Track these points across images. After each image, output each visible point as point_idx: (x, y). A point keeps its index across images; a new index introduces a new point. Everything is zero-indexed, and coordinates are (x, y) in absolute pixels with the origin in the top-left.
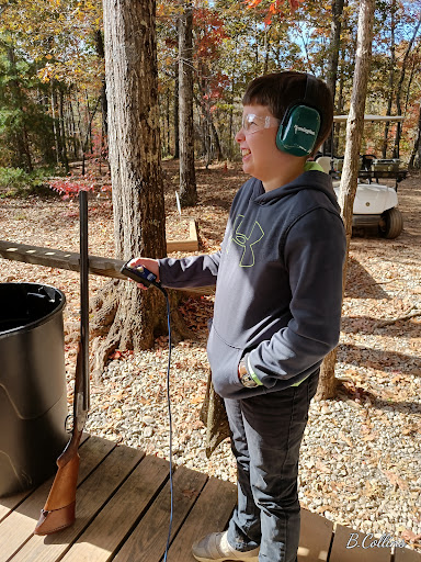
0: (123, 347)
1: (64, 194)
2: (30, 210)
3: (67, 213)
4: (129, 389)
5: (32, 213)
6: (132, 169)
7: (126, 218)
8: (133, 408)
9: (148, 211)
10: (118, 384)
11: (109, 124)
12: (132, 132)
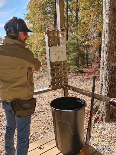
0: (100, 119)
1: (86, 72)
2: (77, 76)
3: (86, 77)
4: (101, 133)
5: (78, 77)
6: (107, 68)
7: (104, 81)
8: (102, 139)
9: (111, 79)
10: (98, 130)
11: (102, 56)
12: (108, 57)
